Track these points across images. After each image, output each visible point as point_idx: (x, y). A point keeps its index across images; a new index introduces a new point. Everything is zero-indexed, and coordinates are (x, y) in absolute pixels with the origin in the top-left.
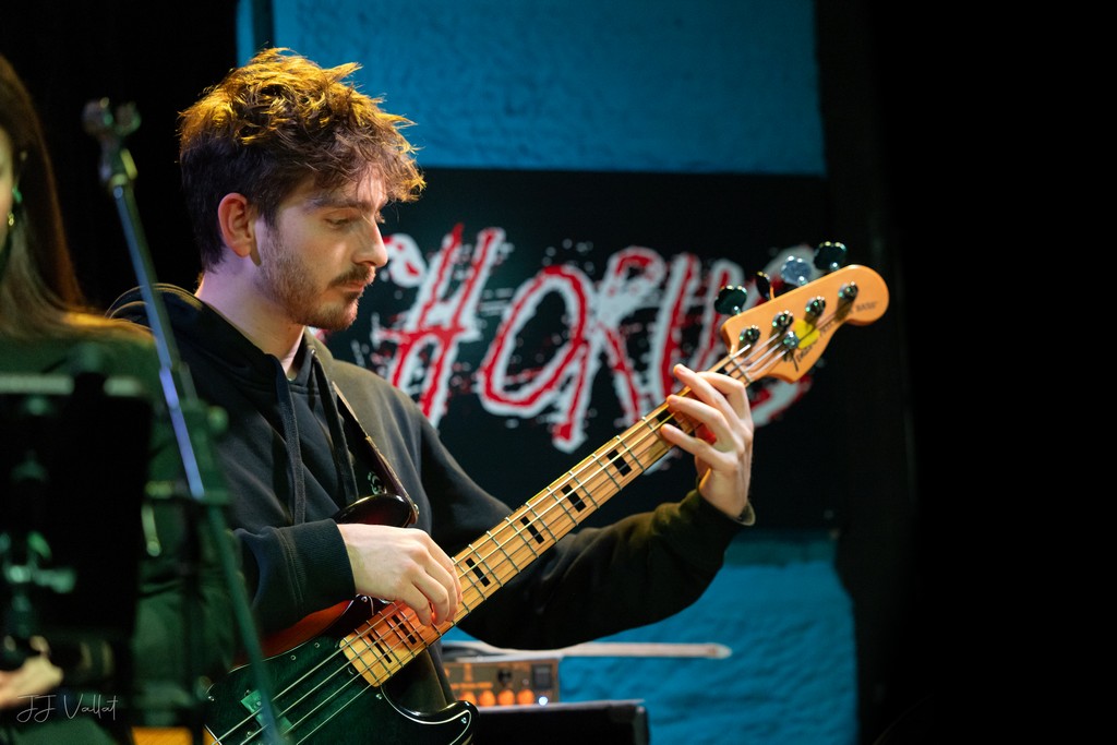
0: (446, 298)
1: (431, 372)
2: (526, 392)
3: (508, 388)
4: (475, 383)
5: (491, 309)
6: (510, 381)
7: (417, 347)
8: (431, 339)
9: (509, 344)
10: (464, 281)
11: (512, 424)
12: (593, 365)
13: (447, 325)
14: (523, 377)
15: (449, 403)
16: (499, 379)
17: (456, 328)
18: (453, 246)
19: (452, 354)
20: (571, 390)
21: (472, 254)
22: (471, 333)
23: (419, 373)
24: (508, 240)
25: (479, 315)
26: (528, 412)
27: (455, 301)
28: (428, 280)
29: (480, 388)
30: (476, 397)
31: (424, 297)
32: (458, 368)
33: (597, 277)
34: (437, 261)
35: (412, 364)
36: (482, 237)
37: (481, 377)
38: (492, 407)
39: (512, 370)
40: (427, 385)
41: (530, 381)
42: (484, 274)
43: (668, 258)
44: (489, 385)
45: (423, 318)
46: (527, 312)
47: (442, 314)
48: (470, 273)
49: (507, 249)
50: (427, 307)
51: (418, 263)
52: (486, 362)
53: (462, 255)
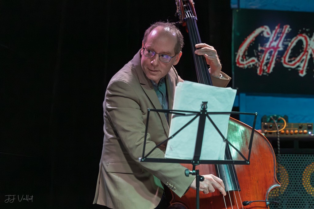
0: (276, 41)
1: (272, 57)
2: (293, 62)
3: (289, 62)
4: (282, 60)
5: (286, 43)
6: (290, 60)
7: (269, 51)
8: (272, 50)
9: (290, 51)
10: (280, 36)
11: (290, 70)
12: (309, 57)
13: (276, 46)
14: (292, 59)
15: (275, 64)
16: (287, 59)
17: (278, 47)
18: (278, 29)
19: (276, 53)
20: (303, 62)
21: (282, 30)
22: (281, 49)
23: (269, 57)
24: (290, 28)
25: (283, 44)
26: (293, 67)
27: (278, 41)
28: (272, 37)
29: (283, 61)
30: (282, 63)
31: (271, 40)
32: (278, 56)
33: (311, 37)
34: (274, 32)
35: (267, 55)
36: (284, 27)
37: (283, 59)
38: (285, 66)
39: (290, 57)
40: (271, 60)
41: (294, 60)
42: (285, 35)
44: (285, 61)
45: (270, 44)
46: (294, 44)
47: (274, 44)
48: (281, 35)
49: (290, 30)
50: (271, 42)
51: (270, 32)
52: (284, 55)
53: (279, 31)
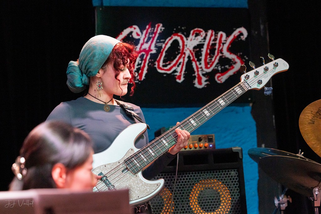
0: (147, 42)
1: (143, 62)
2: (169, 67)
5: (159, 45)
6: (164, 64)
8: (143, 53)
9: (164, 54)
10: (152, 37)
11: (165, 75)
12: (186, 59)
13: (147, 49)
14: (167, 63)
15: (148, 70)
16: (161, 64)
17: (150, 50)
18: (149, 28)
19: (149, 57)
20: (181, 66)
21: (154, 30)
22: (154, 51)
23: (140, 62)
24: (163, 26)
25: (156, 46)
26: (169, 72)
28: (142, 37)
29: (156, 66)
31: (141, 41)
32: (150, 61)
33: (187, 36)
34: (144, 32)
35: (138, 60)
37: (156, 63)
39: (164, 61)
40: (142, 65)
41: (170, 64)
42: (157, 35)
43: (206, 31)
46: (169, 45)
47: (146, 46)
50: (142, 44)
51: (140, 33)
52: (158, 59)
53: (151, 31)
